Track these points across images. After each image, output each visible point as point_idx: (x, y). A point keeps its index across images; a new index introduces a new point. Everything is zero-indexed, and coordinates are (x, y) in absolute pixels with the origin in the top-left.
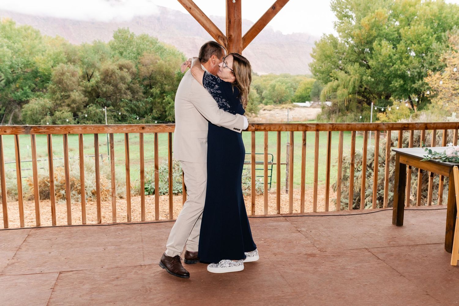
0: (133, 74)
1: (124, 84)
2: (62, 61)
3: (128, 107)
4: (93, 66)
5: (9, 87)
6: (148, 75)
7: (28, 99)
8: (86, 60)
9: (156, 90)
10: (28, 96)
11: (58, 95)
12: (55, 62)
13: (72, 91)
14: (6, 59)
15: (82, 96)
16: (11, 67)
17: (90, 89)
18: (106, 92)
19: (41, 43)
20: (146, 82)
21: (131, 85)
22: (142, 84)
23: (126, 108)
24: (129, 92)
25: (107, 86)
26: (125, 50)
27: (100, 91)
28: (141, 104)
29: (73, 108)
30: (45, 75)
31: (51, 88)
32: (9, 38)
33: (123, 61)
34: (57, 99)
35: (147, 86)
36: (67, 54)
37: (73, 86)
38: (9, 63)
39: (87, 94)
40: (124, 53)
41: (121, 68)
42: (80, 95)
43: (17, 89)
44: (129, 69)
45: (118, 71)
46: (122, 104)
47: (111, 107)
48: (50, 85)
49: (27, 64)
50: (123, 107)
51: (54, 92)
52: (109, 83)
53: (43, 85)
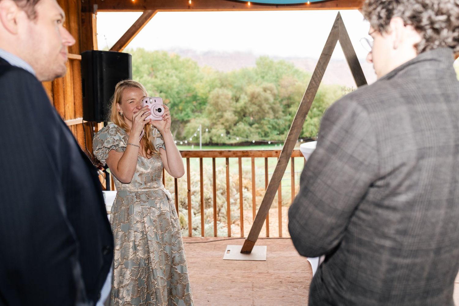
0: (274, 95)
1: (267, 104)
2: (216, 86)
3: (270, 124)
4: (241, 89)
5: (174, 109)
6: (287, 96)
7: (189, 119)
8: (236, 85)
9: (294, 109)
10: (189, 117)
11: (214, 115)
12: (211, 88)
13: (225, 111)
14: (175, 86)
15: (233, 115)
16: (178, 93)
17: (239, 110)
18: (252, 111)
19: (198, 71)
20: (285, 102)
21: (274, 105)
22: (281, 104)
23: (268, 126)
24: (271, 112)
25: (254, 106)
26: (267, 75)
27: (247, 111)
28: (281, 122)
29: (226, 126)
30: (203, 99)
31: (208, 109)
32: (176, 69)
33: (266, 84)
34: (213, 118)
35: (286, 105)
36: (220, 80)
37: (226, 107)
38: (176, 90)
39: (237, 114)
40: (266, 78)
41: (265, 90)
42: (231, 115)
43: (181, 111)
44: (271, 91)
45: (263, 93)
46: (265, 122)
47: (256, 125)
48: (208, 107)
49: (189, 90)
50: (266, 125)
51: (210, 113)
52: (255, 104)
53: (200, 107)
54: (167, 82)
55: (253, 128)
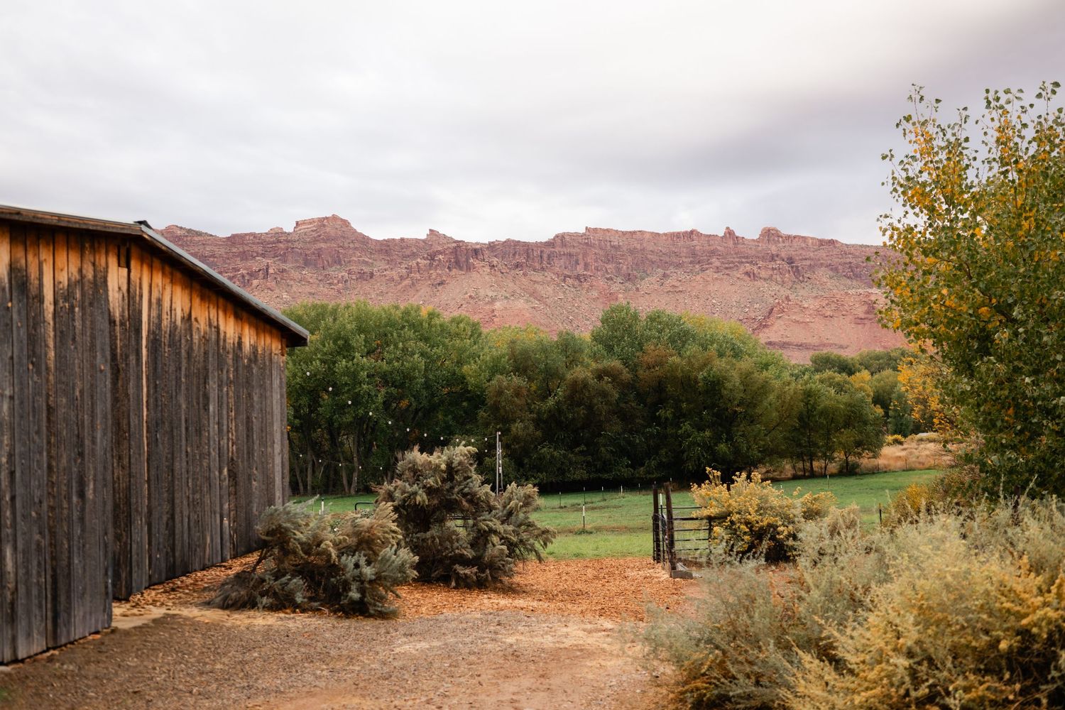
0: (623, 385)
1: (606, 404)
2: (502, 370)
3: (613, 445)
6: (654, 383)
8: (543, 366)
9: (666, 413)
12: (492, 372)
13: (514, 420)
14: (417, 373)
15: (532, 429)
16: (427, 386)
17: (546, 416)
18: (574, 419)
19: (476, 342)
22: (641, 402)
23: (609, 448)
24: (615, 419)
25: (575, 409)
27: (563, 418)
28: (637, 439)
29: (515, 450)
30: (477, 396)
32: (426, 340)
33: (607, 364)
36: (513, 357)
37: (515, 412)
38: (422, 380)
39: (541, 425)
42: (526, 428)
44: (614, 377)
45: (594, 382)
46: (601, 440)
47: (583, 447)
48: (482, 413)
49: (452, 380)
50: (605, 446)
52: (579, 404)
54: (402, 364)
55: (576, 454)
